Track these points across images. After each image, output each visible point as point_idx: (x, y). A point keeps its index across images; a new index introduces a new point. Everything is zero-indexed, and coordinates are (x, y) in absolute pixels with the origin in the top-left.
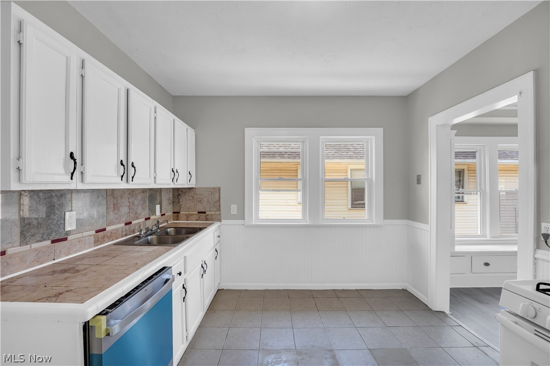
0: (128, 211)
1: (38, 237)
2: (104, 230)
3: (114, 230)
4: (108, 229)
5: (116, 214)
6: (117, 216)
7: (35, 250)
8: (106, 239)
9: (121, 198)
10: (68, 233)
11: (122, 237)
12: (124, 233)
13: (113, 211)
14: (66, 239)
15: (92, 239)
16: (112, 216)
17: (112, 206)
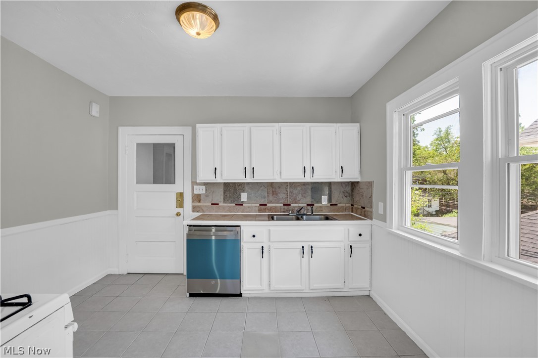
0: (286, 197)
1: (230, 201)
2: (266, 205)
3: (274, 206)
4: (268, 205)
5: (274, 197)
6: (275, 198)
7: (229, 206)
8: (267, 211)
9: (279, 188)
10: (243, 202)
11: (281, 212)
12: (282, 210)
13: (272, 195)
14: (242, 205)
15: (257, 209)
16: (271, 198)
17: (271, 192)
